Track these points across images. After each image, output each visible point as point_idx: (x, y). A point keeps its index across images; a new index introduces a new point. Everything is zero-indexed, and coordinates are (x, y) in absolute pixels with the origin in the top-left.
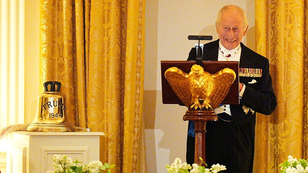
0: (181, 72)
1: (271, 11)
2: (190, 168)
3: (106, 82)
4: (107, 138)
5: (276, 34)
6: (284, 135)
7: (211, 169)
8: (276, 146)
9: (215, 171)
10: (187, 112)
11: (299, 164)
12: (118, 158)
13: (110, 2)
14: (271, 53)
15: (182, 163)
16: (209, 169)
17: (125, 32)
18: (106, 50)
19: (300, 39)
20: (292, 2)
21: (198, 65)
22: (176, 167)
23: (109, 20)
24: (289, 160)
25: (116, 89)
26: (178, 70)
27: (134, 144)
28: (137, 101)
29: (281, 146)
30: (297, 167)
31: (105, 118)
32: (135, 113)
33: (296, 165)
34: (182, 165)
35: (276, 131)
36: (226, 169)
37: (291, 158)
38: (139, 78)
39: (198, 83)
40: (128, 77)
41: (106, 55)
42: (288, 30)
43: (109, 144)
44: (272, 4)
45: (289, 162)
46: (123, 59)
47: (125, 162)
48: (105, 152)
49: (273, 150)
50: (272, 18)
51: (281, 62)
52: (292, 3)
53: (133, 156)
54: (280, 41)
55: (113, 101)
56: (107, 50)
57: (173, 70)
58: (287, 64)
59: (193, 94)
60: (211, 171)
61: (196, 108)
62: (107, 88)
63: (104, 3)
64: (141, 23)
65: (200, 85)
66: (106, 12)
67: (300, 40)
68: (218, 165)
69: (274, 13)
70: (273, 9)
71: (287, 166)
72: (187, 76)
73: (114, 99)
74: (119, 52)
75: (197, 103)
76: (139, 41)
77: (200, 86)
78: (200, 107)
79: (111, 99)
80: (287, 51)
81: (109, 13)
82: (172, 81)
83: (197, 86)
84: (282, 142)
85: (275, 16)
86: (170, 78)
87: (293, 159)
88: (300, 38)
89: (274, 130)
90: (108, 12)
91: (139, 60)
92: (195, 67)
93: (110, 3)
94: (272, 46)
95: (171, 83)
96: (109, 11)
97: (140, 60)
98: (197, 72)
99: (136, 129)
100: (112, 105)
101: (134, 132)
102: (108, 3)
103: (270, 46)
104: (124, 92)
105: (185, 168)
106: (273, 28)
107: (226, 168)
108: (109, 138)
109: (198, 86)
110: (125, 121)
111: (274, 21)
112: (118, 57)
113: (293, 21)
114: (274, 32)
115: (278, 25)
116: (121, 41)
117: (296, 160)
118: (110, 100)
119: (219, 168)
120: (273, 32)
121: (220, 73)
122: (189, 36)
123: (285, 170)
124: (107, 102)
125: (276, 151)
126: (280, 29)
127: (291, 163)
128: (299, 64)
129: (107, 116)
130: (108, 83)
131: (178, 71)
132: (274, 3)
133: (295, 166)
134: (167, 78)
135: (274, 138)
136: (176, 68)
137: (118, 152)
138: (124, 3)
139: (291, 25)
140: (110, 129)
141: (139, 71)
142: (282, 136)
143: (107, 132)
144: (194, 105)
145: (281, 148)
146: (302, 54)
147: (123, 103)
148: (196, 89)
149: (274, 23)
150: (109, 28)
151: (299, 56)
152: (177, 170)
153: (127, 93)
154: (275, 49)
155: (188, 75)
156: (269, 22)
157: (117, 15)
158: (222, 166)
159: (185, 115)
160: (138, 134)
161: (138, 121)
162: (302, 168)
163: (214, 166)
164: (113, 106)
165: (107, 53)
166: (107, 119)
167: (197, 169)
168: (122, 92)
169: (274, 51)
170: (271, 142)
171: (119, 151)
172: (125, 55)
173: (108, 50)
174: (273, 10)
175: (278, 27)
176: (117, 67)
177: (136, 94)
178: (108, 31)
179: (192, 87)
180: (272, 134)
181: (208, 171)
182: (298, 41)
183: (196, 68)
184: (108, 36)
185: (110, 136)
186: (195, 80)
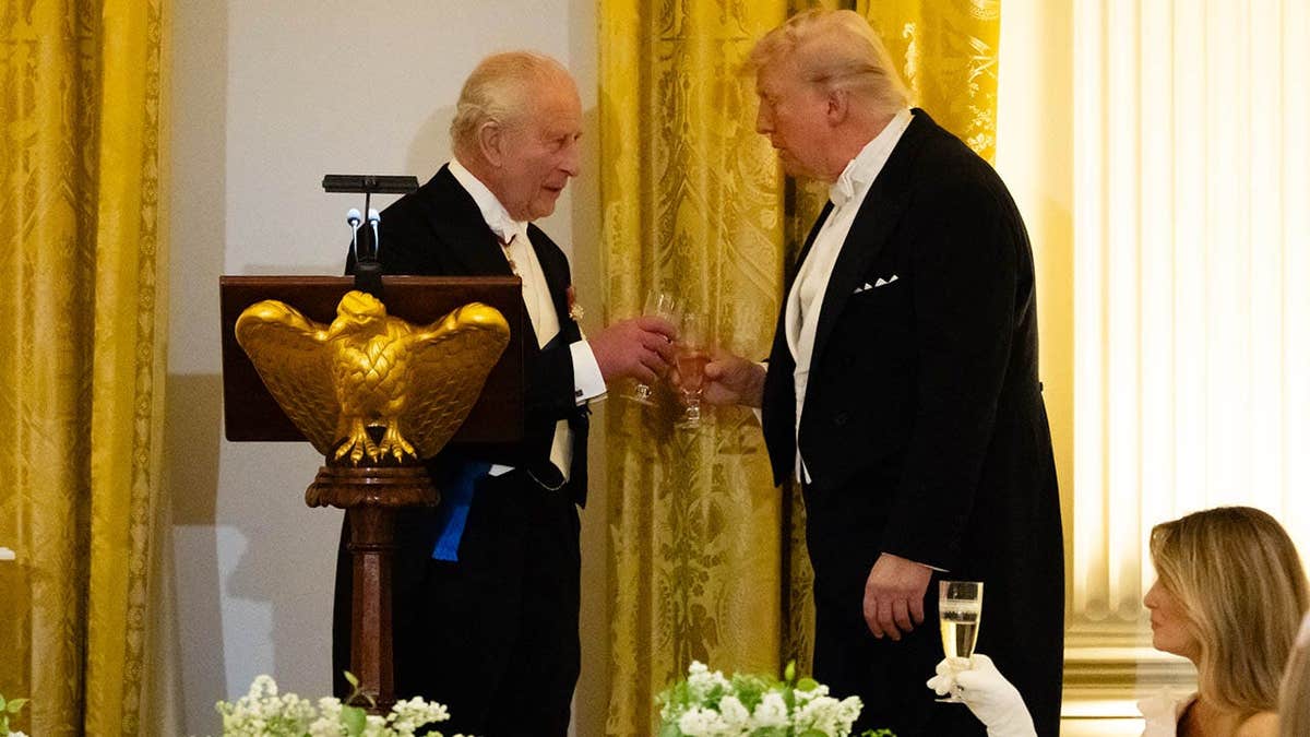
0: (297, 320)
1: (658, 69)
2: (312, 712)
3: (19, 347)
4: (27, 567)
5: (679, 158)
6: (710, 550)
7: (392, 717)
8: (679, 592)
9: (408, 727)
10: (321, 475)
11: (731, 695)
12: (70, 642)
13: (34, 38)
14: (660, 233)
15: (280, 694)
16: (385, 716)
17: (96, 155)
18: (20, 227)
19: (771, 177)
20: (741, 34)
21: (364, 292)
22: (255, 709)
23: (34, 106)
24: (692, 680)
25: (62, 377)
26: (288, 312)
27: (130, 589)
28: (142, 425)
29: (702, 593)
30: (721, 705)
31: (19, 487)
32: (134, 466)
33: (718, 697)
34: (281, 704)
35: (681, 535)
36: (447, 716)
37: (700, 673)
38: (146, 331)
39: (365, 363)
40: (105, 327)
41: (20, 243)
42: (723, 142)
43: (34, 589)
44: (663, 40)
45: (693, 688)
46: (89, 256)
47: (98, 656)
48: (20, 621)
49: (671, 607)
50: (664, 95)
51: (697, 268)
52: (741, 39)
53: (127, 634)
54: (692, 186)
55: (50, 422)
56: (25, 221)
57: (268, 311)
58: (723, 275)
59: (344, 406)
60: (389, 724)
61: (357, 457)
62: (26, 372)
63: (13, 43)
64: (154, 119)
65: (372, 371)
66: (21, 79)
67: (771, 181)
68: (418, 701)
69: (669, 78)
70: (667, 59)
71: (685, 702)
72: (321, 336)
73: (53, 415)
74: (71, 232)
75: (360, 437)
76: (147, 191)
77: (373, 374)
78: (372, 453)
79: (42, 414)
80: (722, 226)
81: (33, 80)
82: (264, 356)
83: (359, 374)
84: (704, 577)
85: (674, 86)
86: (257, 341)
87: (709, 675)
88: (773, 174)
89: (674, 530)
90: (27, 75)
91: (148, 264)
92: (353, 302)
93: (35, 42)
94: (664, 203)
95: (260, 364)
96: (30, 71)
97: (153, 262)
98: (363, 319)
99: (139, 532)
100: (44, 436)
101: (130, 542)
102: (27, 42)
103: (656, 204)
104: (91, 384)
105: (290, 714)
106: (666, 133)
107: (446, 712)
108: (34, 564)
109: (365, 375)
110: (94, 498)
111: (672, 108)
112: (69, 252)
113: (743, 110)
114: (672, 153)
115: (686, 126)
116: (78, 188)
117: (719, 676)
118: (35, 418)
119: (421, 715)
120: (667, 153)
121: (450, 324)
122: (328, 178)
123: (678, 717)
124: (25, 425)
125: (681, 614)
126: (692, 138)
127: (702, 689)
128: (769, 276)
129: (25, 483)
130: (31, 352)
131: (288, 316)
132: (672, 39)
133: (716, 702)
134: (245, 344)
135: (673, 561)
136: (279, 304)
137: (69, 621)
138: (90, 38)
139: (735, 125)
140: (37, 531)
141: (148, 304)
142: (704, 555)
143: (24, 544)
144: (349, 446)
145: (699, 600)
146: (779, 236)
147: (89, 431)
148: (356, 385)
149: (671, 116)
150: (33, 139)
151: (766, 243)
152: (259, 724)
153: (103, 392)
154: (675, 216)
155: (327, 330)
156: (654, 111)
157: (63, 86)
158: (434, 705)
159: (313, 486)
160: (146, 549)
161: (147, 500)
162: (743, 711)
163: (401, 706)
164: (47, 443)
165: (26, 236)
166: (27, 492)
167: (334, 718)
168: (85, 386)
169: (672, 224)
170: (663, 578)
171: (72, 615)
172: (93, 242)
173: (29, 222)
174: (667, 66)
175: (686, 131)
176: (65, 288)
177: (138, 394)
178: (28, 152)
179: (343, 375)
180: (665, 546)
181: (381, 725)
182: (764, 188)
183: (359, 305)
184: (28, 171)
185: (38, 560)
186: (352, 352)
